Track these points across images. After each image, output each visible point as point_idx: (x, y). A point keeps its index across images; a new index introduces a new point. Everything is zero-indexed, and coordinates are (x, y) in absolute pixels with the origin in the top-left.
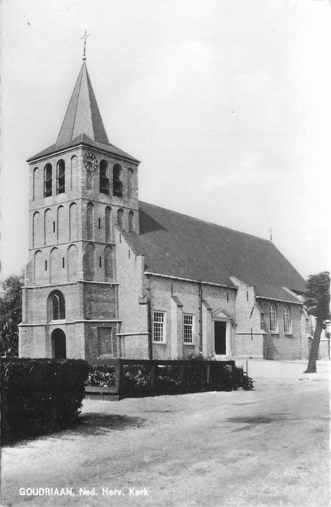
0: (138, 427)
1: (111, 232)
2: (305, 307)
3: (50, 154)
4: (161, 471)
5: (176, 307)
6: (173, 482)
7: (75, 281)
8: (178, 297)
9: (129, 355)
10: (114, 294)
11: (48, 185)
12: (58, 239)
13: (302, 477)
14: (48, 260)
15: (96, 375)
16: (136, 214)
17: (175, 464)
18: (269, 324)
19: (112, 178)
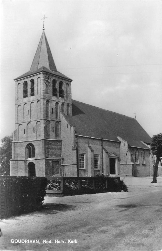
0: (72, 210)
1: (59, 115)
2: (151, 151)
3: (26, 76)
4: (83, 231)
5: (90, 151)
6: (89, 237)
7: (39, 139)
8: (91, 147)
9: (68, 175)
10: (60, 145)
11: (26, 92)
12: (31, 118)
13: (151, 234)
14: (26, 128)
15: (51, 184)
16: (71, 106)
17: (91, 228)
18: (135, 159)
19: (59, 88)
